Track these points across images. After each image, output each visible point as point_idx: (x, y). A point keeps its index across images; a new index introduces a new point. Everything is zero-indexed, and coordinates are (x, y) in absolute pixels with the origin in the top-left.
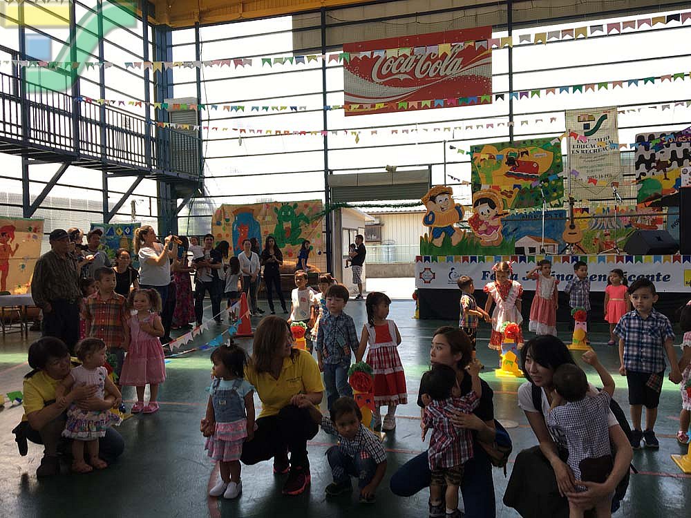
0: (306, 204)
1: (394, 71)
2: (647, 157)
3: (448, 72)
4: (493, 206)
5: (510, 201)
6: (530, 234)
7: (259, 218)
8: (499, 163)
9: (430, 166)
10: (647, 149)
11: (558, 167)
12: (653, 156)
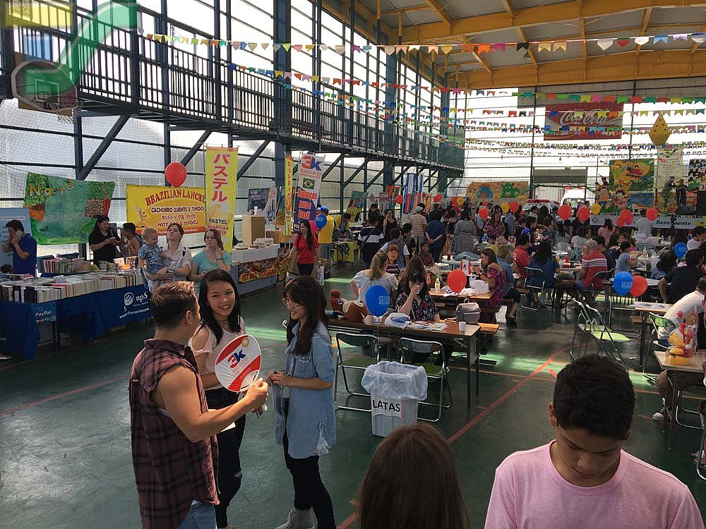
0: (519, 183)
1: (572, 120)
2: (694, 171)
3: (600, 122)
4: (624, 194)
5: (627, 188)
6: (635, 203)
7: (492, 190)
8: (623, 169)
9: (587, 167)
10: (695, 167)
11: (651, 173)
12: (697, 170)
